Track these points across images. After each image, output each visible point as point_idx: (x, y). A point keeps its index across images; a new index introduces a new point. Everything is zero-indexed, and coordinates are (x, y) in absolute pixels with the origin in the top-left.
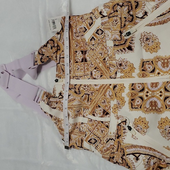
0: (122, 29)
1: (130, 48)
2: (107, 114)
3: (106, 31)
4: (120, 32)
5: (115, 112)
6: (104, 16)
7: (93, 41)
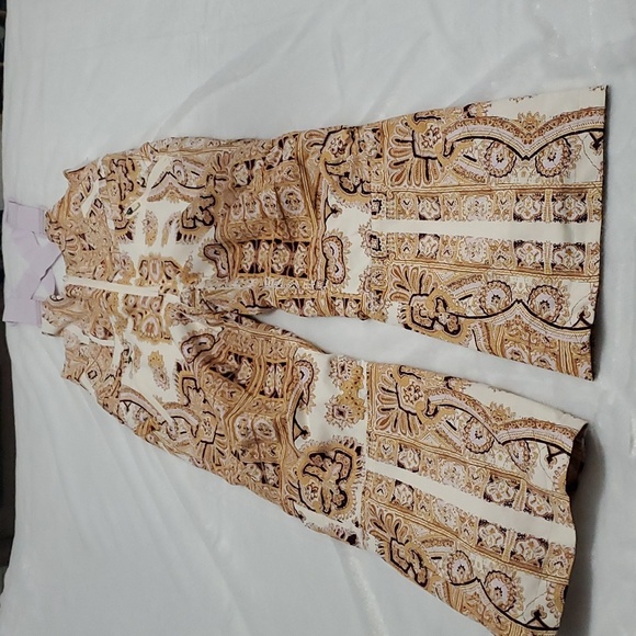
0: (122, 203)
1: (129, 235)
2: (111, 335)
3: (105, 204)
4: (120, 207)
5: (119, 333)
6: (102, 178)
7: (93, 217)
